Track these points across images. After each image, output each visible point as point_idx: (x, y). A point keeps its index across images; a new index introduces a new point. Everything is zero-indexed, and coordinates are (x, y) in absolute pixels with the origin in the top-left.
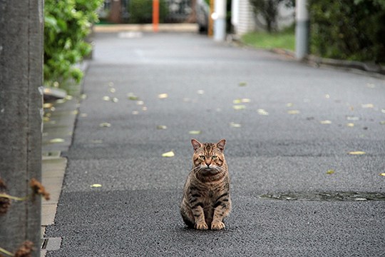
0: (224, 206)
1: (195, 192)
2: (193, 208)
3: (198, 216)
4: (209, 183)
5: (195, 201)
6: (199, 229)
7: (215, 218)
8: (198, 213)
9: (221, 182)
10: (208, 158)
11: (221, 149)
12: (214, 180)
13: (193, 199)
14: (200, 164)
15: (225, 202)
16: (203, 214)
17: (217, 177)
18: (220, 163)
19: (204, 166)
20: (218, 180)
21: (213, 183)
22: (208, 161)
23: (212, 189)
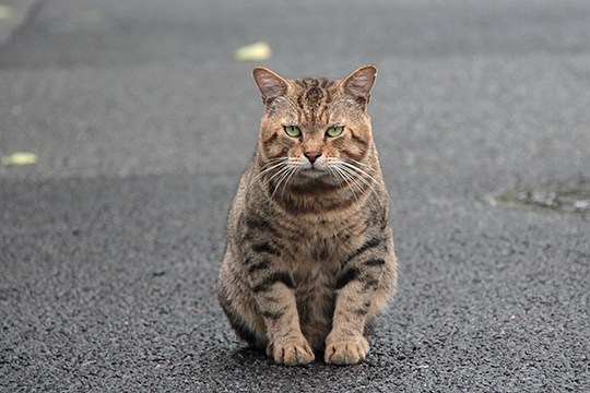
0: (371, 283)
1: (261, 237)
2: (258, 289)
3: (276, 317)
4: (314, 218)
5: (263, 265)
6: (282, 364)
7: (339, 324)
8: (274, 308)
9: (357, 212)
10: (312, 133)
11: (361, 100)
12: (334, 206)
13: (257, 258)
14: (284, 153)
15: (374, 270)
16: (293, 310)
17: (343, 194)
18: (355, 149)
19: (296, 161)
20: (348, 204)
21: (330, 216)
22: (313, 144)
23: (325, 234)
